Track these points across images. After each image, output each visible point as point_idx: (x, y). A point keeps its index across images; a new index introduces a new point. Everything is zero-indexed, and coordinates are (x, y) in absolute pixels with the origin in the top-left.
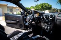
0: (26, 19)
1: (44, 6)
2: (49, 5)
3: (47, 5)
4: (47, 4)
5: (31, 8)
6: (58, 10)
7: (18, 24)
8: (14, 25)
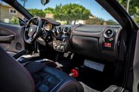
0: (27, 32)
1: (73, 11)
2: (84, 9)
3: (81, 9)
4: (81, 7)
5: (47, 11)
6: (103, 21)
7: (13, 42)
8: (4, 44)
